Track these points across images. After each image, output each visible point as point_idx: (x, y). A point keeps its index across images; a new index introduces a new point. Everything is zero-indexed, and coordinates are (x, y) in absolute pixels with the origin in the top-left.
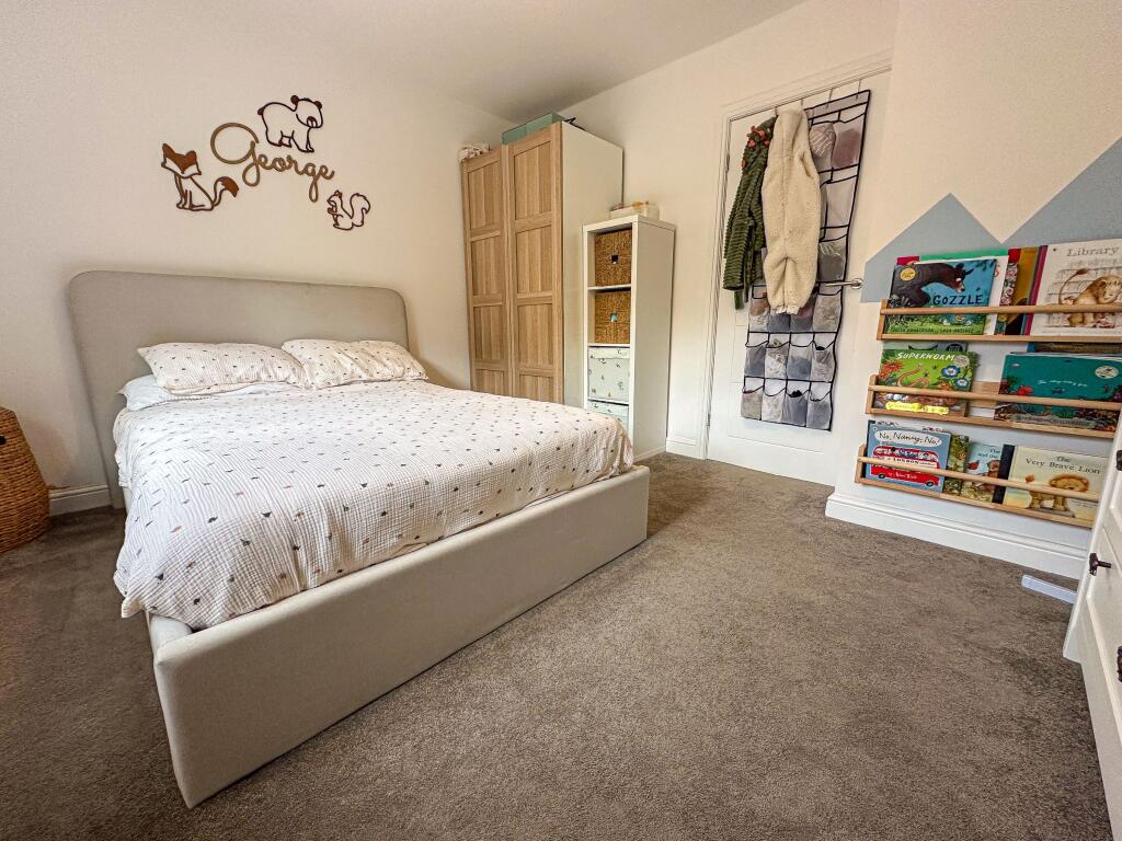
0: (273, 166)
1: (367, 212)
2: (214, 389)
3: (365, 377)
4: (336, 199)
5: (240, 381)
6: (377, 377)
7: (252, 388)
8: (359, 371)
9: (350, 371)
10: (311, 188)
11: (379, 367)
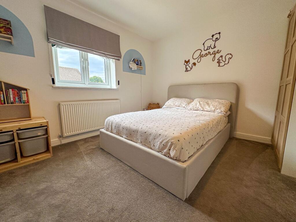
0: (205, 56)
1: (230, 59)
2: (172, 107)
3: (201, 109)
4: (221, 58)
5: (176, 106)
6: (205, 110)
7: (177, 108)
8: (200, 107)
9: (197, 107)
10: (213, 58)
11: (207, 107)
